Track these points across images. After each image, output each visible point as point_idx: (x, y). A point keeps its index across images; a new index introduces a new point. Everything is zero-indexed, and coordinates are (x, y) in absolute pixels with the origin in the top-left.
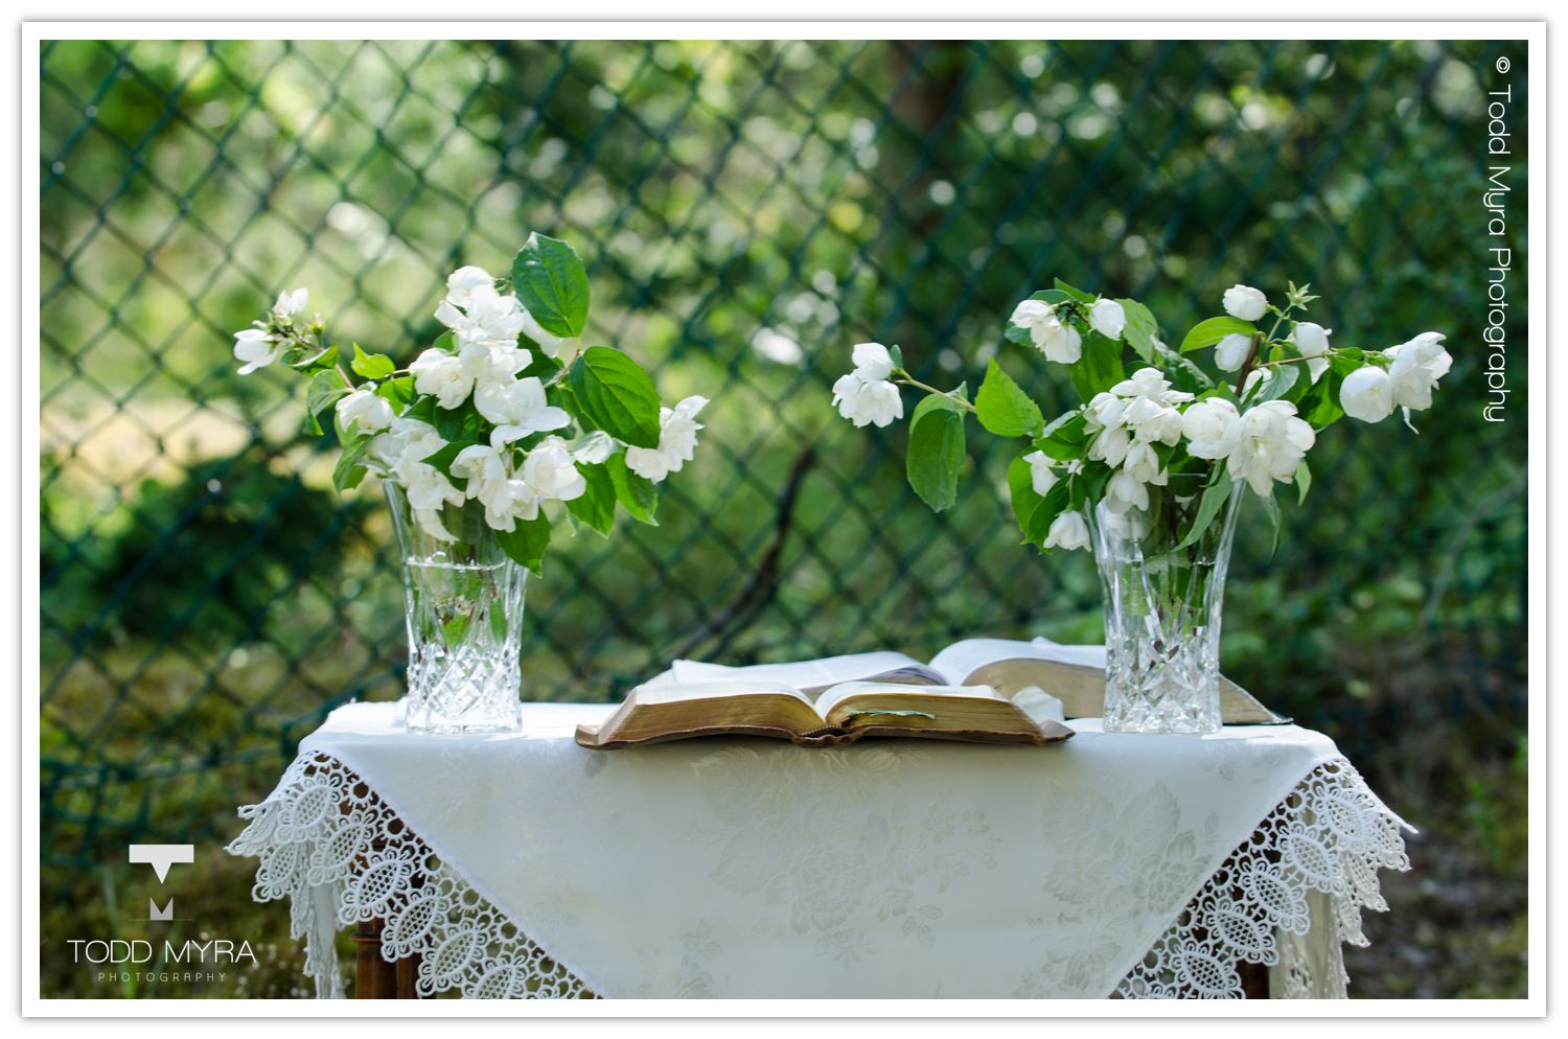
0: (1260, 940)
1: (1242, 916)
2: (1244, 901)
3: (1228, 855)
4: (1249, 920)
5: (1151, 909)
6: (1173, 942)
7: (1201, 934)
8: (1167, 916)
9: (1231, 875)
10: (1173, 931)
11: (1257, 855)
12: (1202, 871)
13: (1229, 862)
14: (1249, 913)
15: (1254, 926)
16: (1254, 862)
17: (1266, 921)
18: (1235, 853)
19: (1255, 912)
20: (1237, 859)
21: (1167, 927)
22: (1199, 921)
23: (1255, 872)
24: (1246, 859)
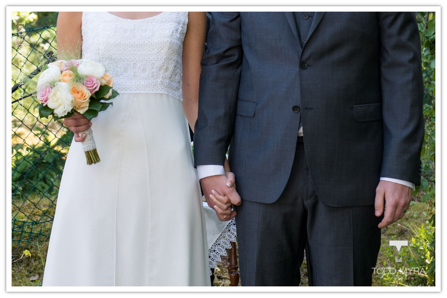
0: (233, 238)
1: (230, 234)
2: (230, 232)
3: (227, 225)
4: (231, 235)
5: (216, 233)
6: (220, 239)
7: (224, 237)
8: (219, 235)
9: (228, 228)
10: (220, 237)
11: (232, 224)
12: (224, 227)
13: (228, 226)
14: (231, 234)
15: (232, 235)
16: (231, 225)
17: (234, 234)
18: (229, 224)
19: (232, 233)
20: (229, 225)
21: (219, 236)
22: (224, 235)
23: (232, 227)
24: (230, 225)
